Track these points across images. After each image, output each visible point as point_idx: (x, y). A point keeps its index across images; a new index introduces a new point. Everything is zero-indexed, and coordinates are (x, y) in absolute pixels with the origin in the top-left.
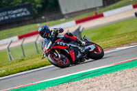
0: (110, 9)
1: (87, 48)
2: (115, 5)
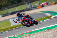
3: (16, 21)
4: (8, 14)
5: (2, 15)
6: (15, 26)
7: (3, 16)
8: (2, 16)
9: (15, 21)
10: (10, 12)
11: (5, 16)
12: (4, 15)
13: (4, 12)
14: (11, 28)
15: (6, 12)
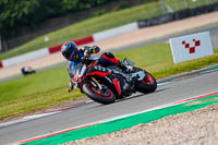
0: (14, 55)
1: (134, 75)
2: (21, 48)
3: (192, 45)
4: (163, 19)
5: (139, 21)
6: (187, 64)
7: (142, 23)
8: (140, 27)
9: (187, 46)
10: (171, 11)
11: (151, 25)
12: (146, 20)
13: (147, 9)
14: (174, 73)
15: (155, 9)
